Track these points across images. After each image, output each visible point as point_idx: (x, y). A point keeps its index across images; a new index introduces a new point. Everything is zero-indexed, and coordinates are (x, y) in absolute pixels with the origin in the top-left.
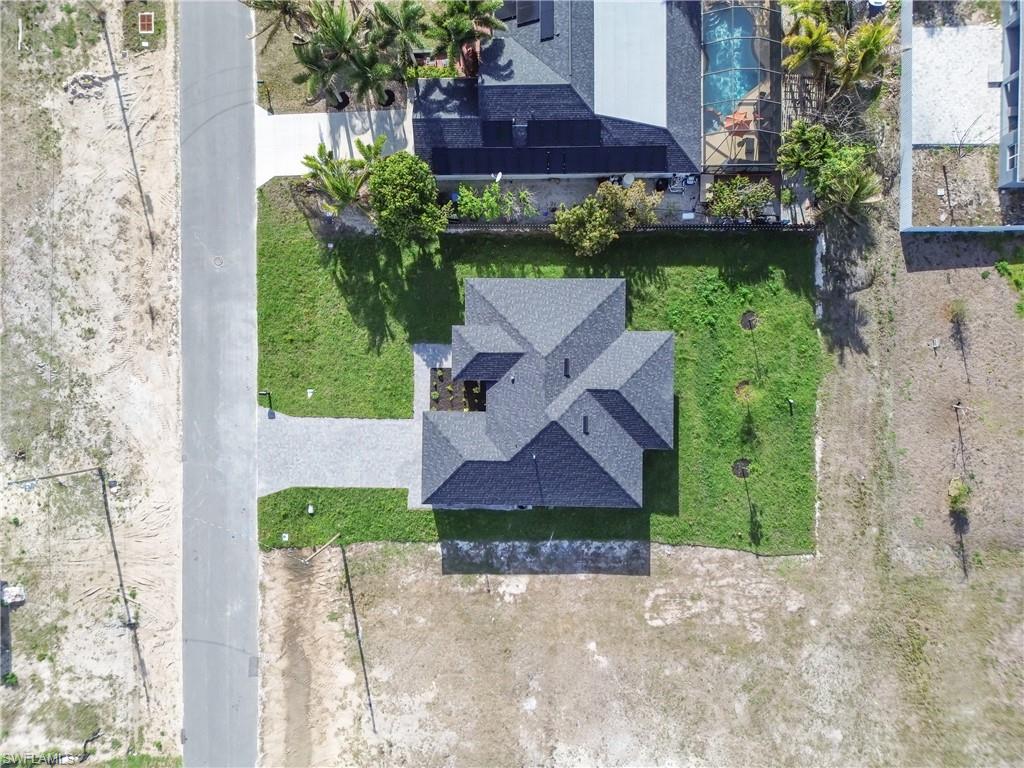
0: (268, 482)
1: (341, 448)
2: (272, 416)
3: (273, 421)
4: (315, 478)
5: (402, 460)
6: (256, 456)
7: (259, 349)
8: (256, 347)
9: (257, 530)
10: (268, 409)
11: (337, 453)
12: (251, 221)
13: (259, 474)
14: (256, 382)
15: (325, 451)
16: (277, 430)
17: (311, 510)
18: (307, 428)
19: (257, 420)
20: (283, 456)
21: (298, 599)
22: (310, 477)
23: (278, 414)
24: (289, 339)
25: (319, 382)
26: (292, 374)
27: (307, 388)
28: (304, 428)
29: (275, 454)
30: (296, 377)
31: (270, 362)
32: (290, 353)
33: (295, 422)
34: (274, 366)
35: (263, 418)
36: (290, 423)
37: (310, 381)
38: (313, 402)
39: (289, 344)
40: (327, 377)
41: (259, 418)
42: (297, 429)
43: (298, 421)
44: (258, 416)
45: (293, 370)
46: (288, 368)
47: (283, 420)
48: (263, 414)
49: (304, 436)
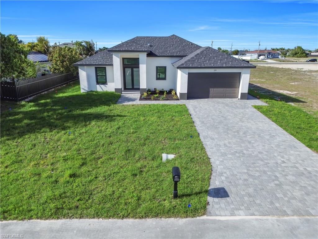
3: (231, 191)
7: (65, 216)
10: (210, 199)
16: (247, 186)
18: (225, 153)
24: (68, 179)
25: (153, 150)
26: (136, 175)
27: (162, 159)
28: (226, 157)
29: (297, 188)
30: (142, 171)
31: (104, 200)
32: (96, 178)
33: (220, 165)
34: (117, 194)
35: (232, 206)
36: (225, 171)
37: (150, 158)
38: (183, 151)
39: (78, 180)
40: (145, 144)
41: (236, 212)
42: (232, 163)
43: (218, 162)
44: (233, 214)
45: (129, 174)
46: (124, 180)
47: (223, 178)
48: (223, 206)
49: (239, 157)
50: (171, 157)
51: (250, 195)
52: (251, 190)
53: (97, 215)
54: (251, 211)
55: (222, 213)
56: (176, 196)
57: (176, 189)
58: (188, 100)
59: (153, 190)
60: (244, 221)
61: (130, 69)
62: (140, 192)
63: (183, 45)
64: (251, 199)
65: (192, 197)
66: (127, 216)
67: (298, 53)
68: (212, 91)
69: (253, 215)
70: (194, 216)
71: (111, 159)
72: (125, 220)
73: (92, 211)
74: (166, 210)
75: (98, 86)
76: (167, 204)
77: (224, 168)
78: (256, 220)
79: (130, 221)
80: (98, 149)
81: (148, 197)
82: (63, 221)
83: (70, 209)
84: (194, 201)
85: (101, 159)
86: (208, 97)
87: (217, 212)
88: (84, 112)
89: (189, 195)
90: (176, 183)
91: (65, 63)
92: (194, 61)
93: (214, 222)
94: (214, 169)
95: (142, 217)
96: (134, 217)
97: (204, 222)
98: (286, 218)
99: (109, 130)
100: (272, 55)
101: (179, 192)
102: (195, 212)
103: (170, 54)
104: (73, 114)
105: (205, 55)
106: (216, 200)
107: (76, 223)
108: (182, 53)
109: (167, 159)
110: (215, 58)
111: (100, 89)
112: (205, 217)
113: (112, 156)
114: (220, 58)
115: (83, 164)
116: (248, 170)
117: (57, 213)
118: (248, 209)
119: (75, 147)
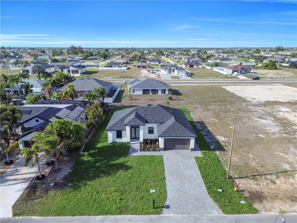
0: (212, 209)
1: (182, 177)
2: (168, 207)
3: (171, 206)
4: (201, 187)
5: (182, 158)
6: (197, 215)
7: (123, 214)
8: (122, 216)
9: (246, 215)
10: (164, 209)
11: (184, 178)
12: (34, 219)
13: (208, 213)
14: (146, 216)
15: (184, 184)
16: (177, 204)
17: (220, 190)
18: (173, 190)
19: (172, 215)
20: (192, 201)
21: (275, 197)
22: (201, 189)
23: (167, 203)
24: (119, 201)
25: (146, 187)
26: (141, 199)
27: (150, 192)
28: (173, 192)
29: (192, 205)
30: (143, 198)
31: (132, 209)
32: (128, 200)
33: (170, 196)
34: (136, 207)
35: (170, 212)
36: (171, 198)
37: (146, 191)
38: (158, 189)
39: (123, 201)
40: (143, 184)
41: (170, 213)
42: (174, 195)
43: (170, 194)
44: (169, 214)
45: (139, 199)
46: (137, 201)
47: (170, 201)
48: (167, 211)
49: (178, 192)
50: (154, 191)
51: (176, 208)
52: (177, 206)
53: (132, 214)
54: (174, 213)
55: (167, 214)
56: (154, 208)
57: (154, 206)
58: (164, 152)
59: (147, 205)
60: (171, 216)
61: (134, 129)
62: (143, 206)
63: (163, 114)
64: (176, 209)
65: (159, 208)
66: (140, 214)
67: (269, 66)
68: (177, 146)
69: (175, 214)
70: (158, 214)
71: (131, 191)
72: (140, 215)
73: (130, 213)
74: (151, 213)
75: (117, 139)
76: (151, 210)
77: (171, 197)
78: (175, 216)
79: (141, 216)
80: (126, 186)
81: (146, 208)
82: (123, 215)
83: (124, 212)
84: (159, 210)
85: (128, 191)
86: (174, 149)
87: (165, 213)
88: (115, 162)
89: (158, 208)
90: (154, 205)
91: (96, 120)
92: (167, 132)
93: (164, 216)
94: (167, 198)
95: (144, 215)
96: (142, 215)
97: (161, 216)
98: (184, 215)
99: (129, 175)
100: (245, 70)
101: (155, 207)
102: (159, 213)
103: (156, 122)
104: (110, 164)
105: (173, 128)
106: (166, 209)
107: (126, 216)
108: (162, 120)
109: (152, 192)
110: (178, 130)
111: (118, 140)
112: (161, 215)
113: (131, 190)
114: (180, 130)
115: (122, 194)
116: (179, 198)
117: (120, 213)
118: (174, 212)
119: (117, 185)
